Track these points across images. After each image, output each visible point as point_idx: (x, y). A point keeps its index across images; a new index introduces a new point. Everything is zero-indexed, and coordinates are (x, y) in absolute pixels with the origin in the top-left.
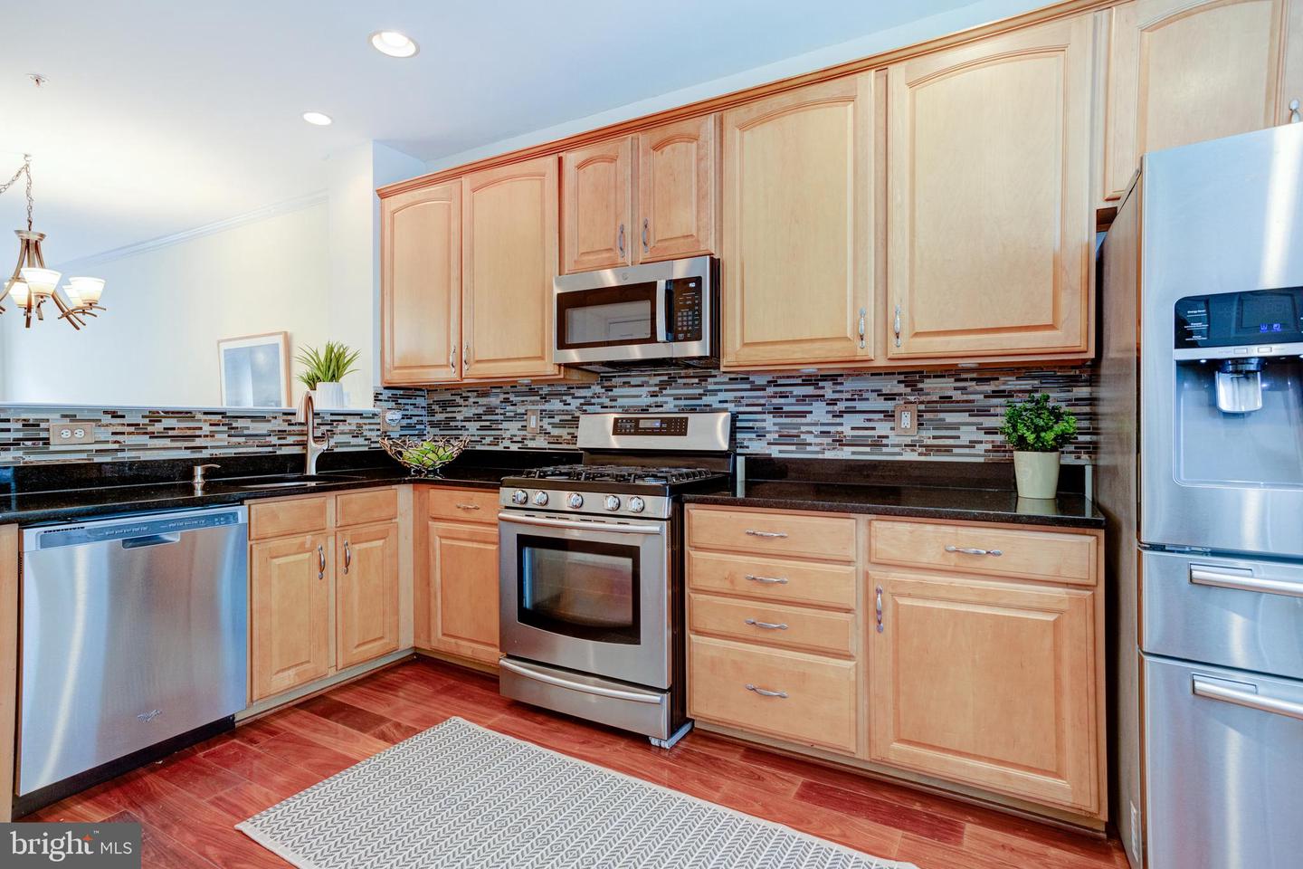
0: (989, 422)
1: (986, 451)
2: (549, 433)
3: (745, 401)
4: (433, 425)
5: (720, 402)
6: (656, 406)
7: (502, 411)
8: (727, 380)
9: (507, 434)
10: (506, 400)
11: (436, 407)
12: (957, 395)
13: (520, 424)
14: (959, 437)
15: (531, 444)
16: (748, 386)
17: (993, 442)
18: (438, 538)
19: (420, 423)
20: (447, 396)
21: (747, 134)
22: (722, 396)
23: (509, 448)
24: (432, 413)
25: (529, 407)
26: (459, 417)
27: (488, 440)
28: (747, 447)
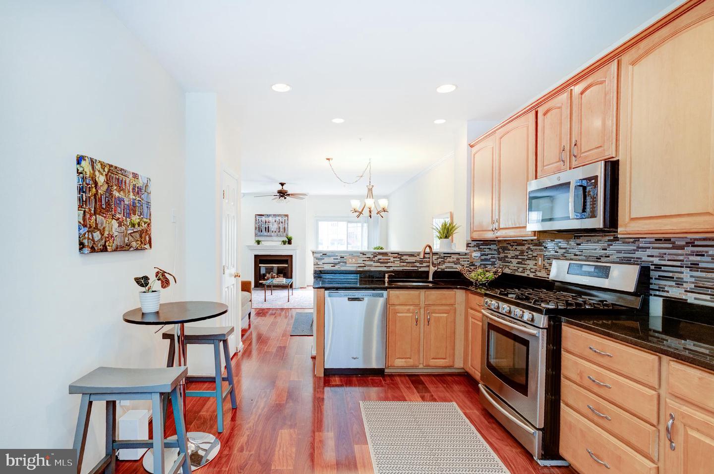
2: (547, 269)
3: (667, 257)
4: (500, 259)
5: (648, 256)
6: (606, 257)
7: (527, 254)
8: (653, 240)
9: (528, 267)
10: (529, 248)
11: (500, 250)
13: (535, 262)
15: (539, 274)
18: (471, 318)
19: (493, 258)
20: (505, 245)
22: (649, 252)
23: (529, 275)
24: (499, 253)
25: (539, 253)
26: (509, 256)
27: (521, 270)
28: (668, 292)
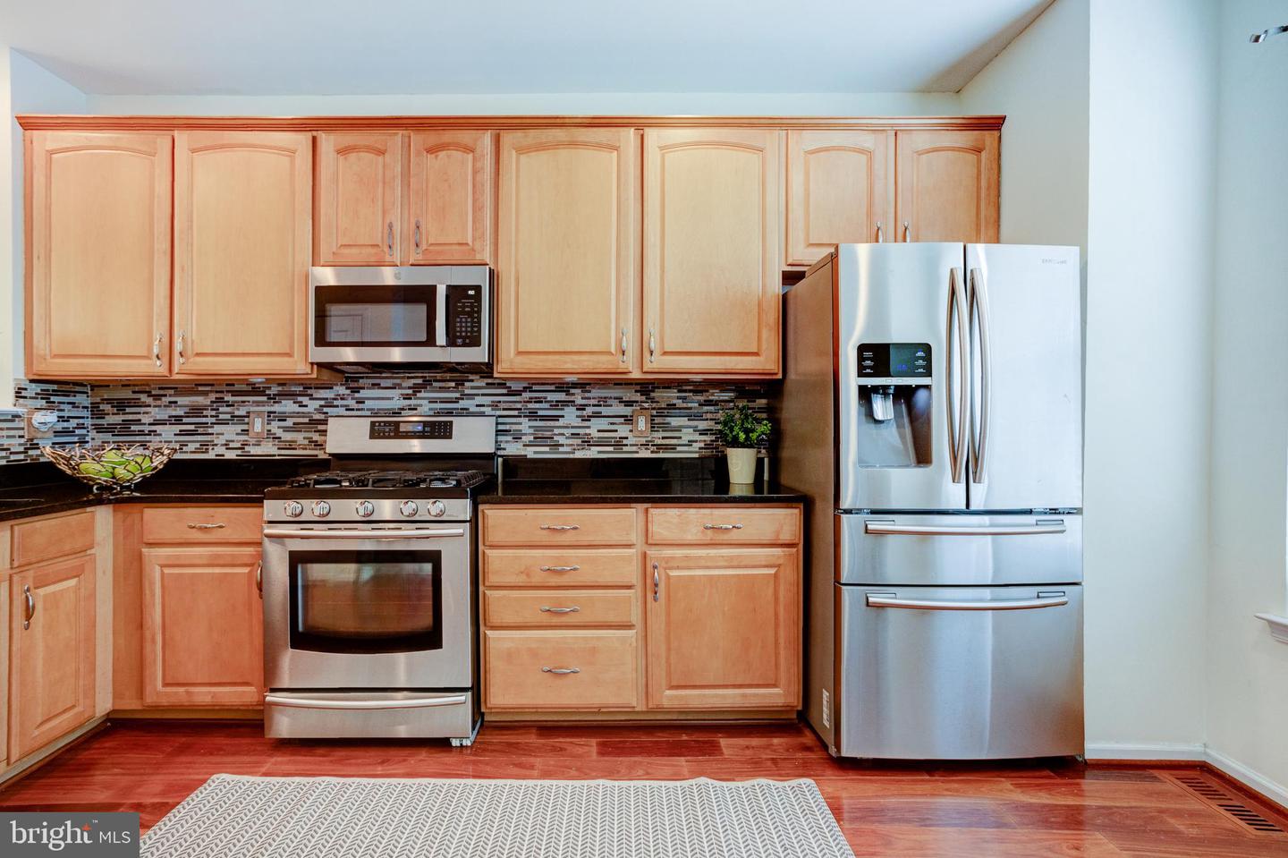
0: (702, 425)
1: (700, 448)
2: (280, 438)
3: (502, 406)
4: (99, 429)
5: (477, 406)
6: (409, 409)
7: (214, 413)
8: (484, 385)
9: (222, 440)
10: (220, 400)
11: (106, 407)
12: (679, 403)
13: (239, 428)
14: (681, 438)
15: (254, 450)
16: (505, 391)
17: (705, 441)
18: (158, 569)
19: (81, 426)
20: (127, 394)
21: (523, 158)
22: (479, 400)
23: (223, 455)
24: (102, 415)
25: (252, 409)
26: (146, 419)
27: (192, 447)
28: (504, 449)
